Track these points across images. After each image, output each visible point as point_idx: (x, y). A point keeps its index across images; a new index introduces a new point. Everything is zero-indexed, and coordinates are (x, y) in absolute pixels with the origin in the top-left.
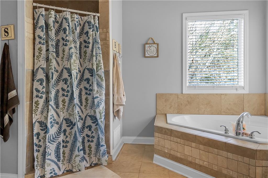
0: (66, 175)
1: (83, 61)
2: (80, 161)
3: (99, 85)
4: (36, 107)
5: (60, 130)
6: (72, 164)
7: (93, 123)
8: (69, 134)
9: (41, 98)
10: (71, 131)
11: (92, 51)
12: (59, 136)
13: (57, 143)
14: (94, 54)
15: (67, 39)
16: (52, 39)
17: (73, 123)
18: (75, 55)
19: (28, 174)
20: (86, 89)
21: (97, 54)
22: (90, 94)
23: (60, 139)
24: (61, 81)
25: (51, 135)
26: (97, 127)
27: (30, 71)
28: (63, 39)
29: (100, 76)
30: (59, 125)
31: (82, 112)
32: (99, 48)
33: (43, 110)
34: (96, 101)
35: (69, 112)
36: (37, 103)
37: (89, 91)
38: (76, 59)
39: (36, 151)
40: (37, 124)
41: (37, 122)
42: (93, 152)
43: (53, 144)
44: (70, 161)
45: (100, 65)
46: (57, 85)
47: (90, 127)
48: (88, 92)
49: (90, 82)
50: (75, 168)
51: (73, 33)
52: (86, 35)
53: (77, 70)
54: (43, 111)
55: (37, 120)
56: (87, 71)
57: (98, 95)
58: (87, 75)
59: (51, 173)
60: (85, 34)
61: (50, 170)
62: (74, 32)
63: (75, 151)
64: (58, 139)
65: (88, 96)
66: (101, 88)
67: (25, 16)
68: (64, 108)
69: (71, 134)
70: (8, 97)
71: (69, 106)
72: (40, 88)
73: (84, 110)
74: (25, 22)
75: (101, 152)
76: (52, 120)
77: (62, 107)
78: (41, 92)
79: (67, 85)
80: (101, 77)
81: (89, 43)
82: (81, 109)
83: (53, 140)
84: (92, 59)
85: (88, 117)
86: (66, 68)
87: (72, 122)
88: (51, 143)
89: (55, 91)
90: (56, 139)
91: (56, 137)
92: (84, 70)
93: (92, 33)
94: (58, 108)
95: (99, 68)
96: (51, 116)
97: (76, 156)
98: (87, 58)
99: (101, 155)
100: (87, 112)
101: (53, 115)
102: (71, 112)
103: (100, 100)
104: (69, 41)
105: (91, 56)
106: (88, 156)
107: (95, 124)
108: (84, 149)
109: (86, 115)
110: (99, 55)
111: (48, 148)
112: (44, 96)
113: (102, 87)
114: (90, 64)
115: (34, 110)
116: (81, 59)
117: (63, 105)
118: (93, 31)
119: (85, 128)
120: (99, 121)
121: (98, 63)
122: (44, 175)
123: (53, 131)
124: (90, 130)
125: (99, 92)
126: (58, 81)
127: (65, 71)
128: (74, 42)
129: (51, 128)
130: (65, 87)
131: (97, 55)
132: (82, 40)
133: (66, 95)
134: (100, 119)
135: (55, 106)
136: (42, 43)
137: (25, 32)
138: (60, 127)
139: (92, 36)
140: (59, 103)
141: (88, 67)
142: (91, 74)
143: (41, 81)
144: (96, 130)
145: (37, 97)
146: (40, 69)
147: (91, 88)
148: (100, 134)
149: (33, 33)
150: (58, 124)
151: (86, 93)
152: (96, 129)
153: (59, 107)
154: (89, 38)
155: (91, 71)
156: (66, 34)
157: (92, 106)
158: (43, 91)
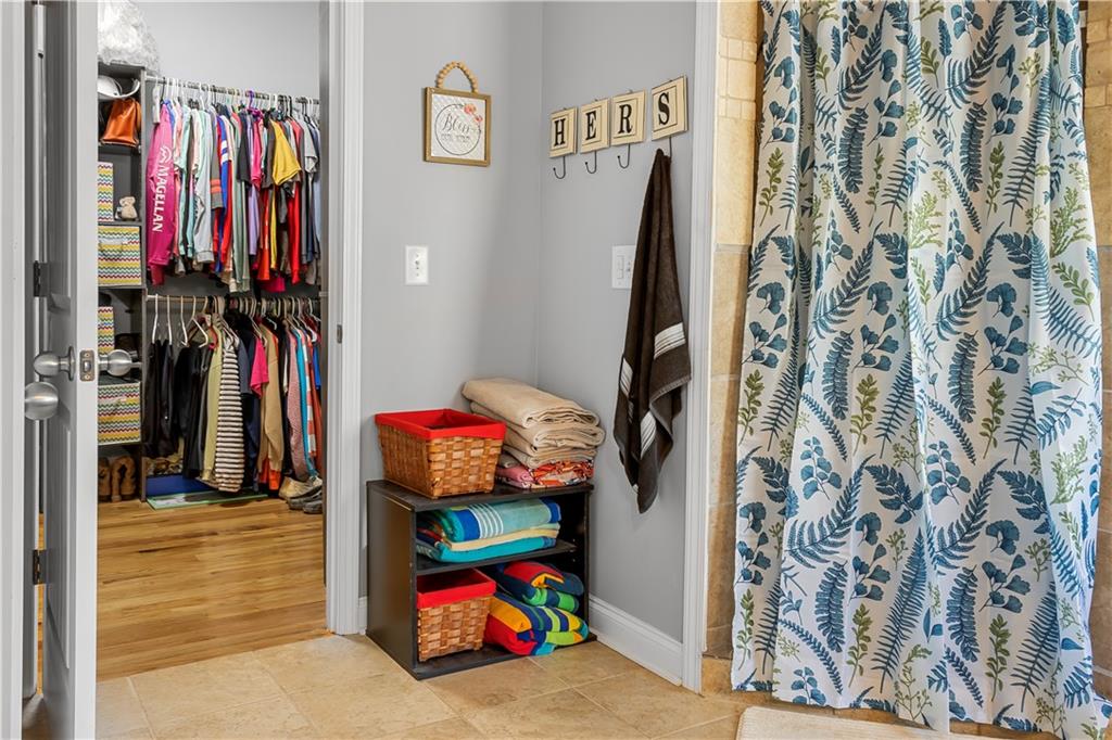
0: (867, 720)
1: (987, 202)
2: (931, 682)
3: (1062, 322)
4: (751, 399)
5: (845, 515)
6: (896, 683)
7: (1024, 513)
8: (894, 544)
9: (770, 363)
10: (902, 531)
11: (1031, 148)
12: (839, 540)
13: (831, 565)
14: (1044, 158)
15: (894, 102)
16: (827, 112)
17: (913, 495)
18: (935, 173)
19: (713, 657)
20: (994, 337)
21: (1061, 162)
22: (1012, 368)
23: (843, 553)
24: (864, 295)
25: (803, 525)
26: (1044, 542)
27: (738, 252)
28: (879, 104)
29: (1071, 278)
30: (841, 492)
31: (969, 449)
32: (1070, 125)
33: (779, 415)
34: (1041, 403)
35: (896, 439)
36: (754, 383)
37: (1010, 351)
38: (939, 194)
39: (746, 575)
40: (752, 467)
41: (754, 459)
42: (1013, 662)
43: (809, 566)
44: (887, 663)
45: (1074, 216)
46: (843, 314)
47: (1006, 535)
48: (1005, 356)
49: (1017, 308)
50: (907, 702)
51: (932, 67)
52: (1004, 68)
53: (940, 244)
54: (776, 420)
55: (754, 451)
56: (1000, 252)
57: (1051, 376)
58: (1002, 270)
59: (799, 686)
60: (1001, 64)
61: (795, 673)
62: (937, 63)
63: (914, 626)
64: (834, 549)
65: (1005, 377)
66: (1075, 337)
67: (719, 36)
68: (869, 417)
69: (899, 544)
70: (653, 348)
71: (894, 413)
72: (768, 321)
73: (978, 443)
74: (718, 56)
75: (1063, 677)
76: (809, 462)
77: (860, 414)
78: (771, 339)
79: (887, 316)
80: (1076, 281)
81: (1016, 106)
82: (961, 435)
83: (810, 548)
84: (1028, 189)
85: (998, 479)
86: (884, 239)
87: (907, 491)
88: (802, 561)
89: (830, 337)
90: (825, 548)
91: (823, 540)
92: (990, 243)
93: (1031, 52)
94: (843, 417)
95: (1070, 232)
96: (807, 443)
97: (915, 652)
98: (1004, 182)
99: (1061, 688)
100: (996, 455)
101: (816, 441)
102: (903, 443)
103: (1062, 404)
104: (902, 110)
105: (1028, 170)
106: (990, 675)
107: (1038, 523)
108: (964, 633)
109: (993, 471)
110: (1071, 166)
111: (791, 577)
112: (783, 357)
113: (1080, 332)
114: (1020, 214)
115: (744, 409)
116: (976, 189)
117: (864, 405)
118: (1039, 41)
119: (983, 530)
120: (1054, 510)
121: (1063, 204)
122: (770, 684)
123: (814, 509)
124: (1007, 545)
125: (1062, 360)
126: (848, 295)
127: (880, 251)
128: (936, 111)
129: (807, 496)
130: (877, 323)
131: (1062, 166)
132: (983, 96)
133: (878, 360)
134: (1057, 500)
135: (829, 403)
136: (784, 134)
137: (716, 96)
138: (847, 503)
139: (1032, 70)
140: (847, 392)
141: (1005, 231)
142: (1020, 266)
143: (773, 293)
144: (1040, 555)
145: (754, 359)
146: (772, 245)
147: (1019, 334)
148: (1057, 580)
149: (753, 98)
150: (839, 487)
151: (996, 362)
152: (1042, 548)
153: (847, 410)
154: (1017, 83)
155: (1022, 249)
156: (891, 83)
157: (1024, 430)
158: (779, 335)
